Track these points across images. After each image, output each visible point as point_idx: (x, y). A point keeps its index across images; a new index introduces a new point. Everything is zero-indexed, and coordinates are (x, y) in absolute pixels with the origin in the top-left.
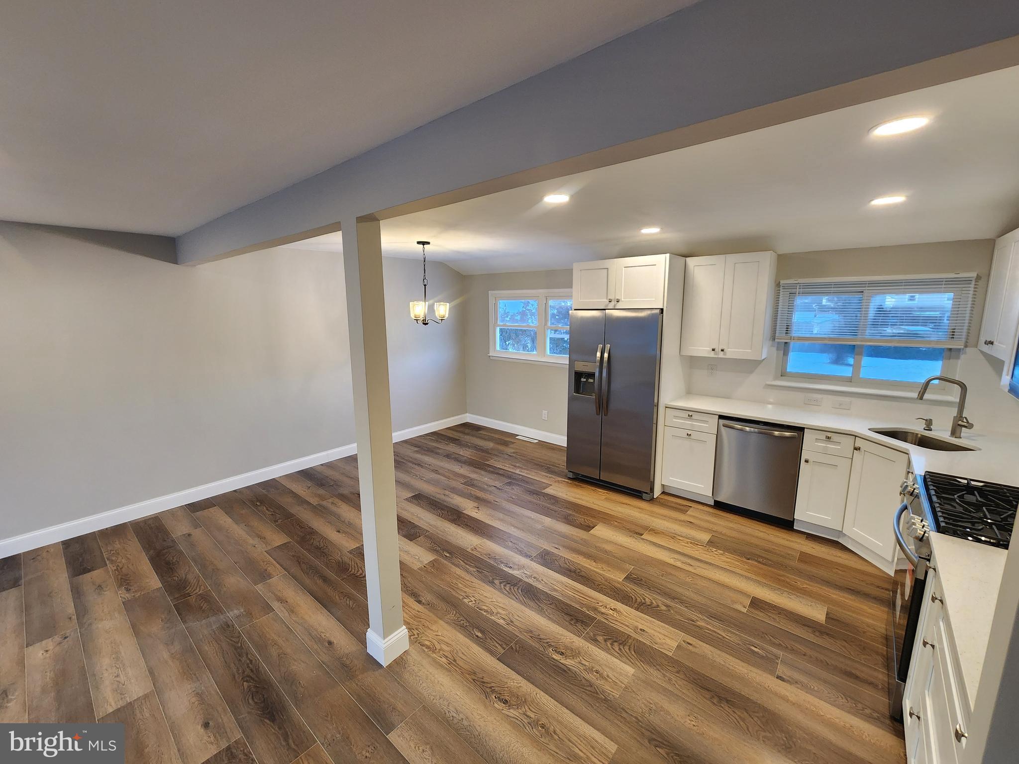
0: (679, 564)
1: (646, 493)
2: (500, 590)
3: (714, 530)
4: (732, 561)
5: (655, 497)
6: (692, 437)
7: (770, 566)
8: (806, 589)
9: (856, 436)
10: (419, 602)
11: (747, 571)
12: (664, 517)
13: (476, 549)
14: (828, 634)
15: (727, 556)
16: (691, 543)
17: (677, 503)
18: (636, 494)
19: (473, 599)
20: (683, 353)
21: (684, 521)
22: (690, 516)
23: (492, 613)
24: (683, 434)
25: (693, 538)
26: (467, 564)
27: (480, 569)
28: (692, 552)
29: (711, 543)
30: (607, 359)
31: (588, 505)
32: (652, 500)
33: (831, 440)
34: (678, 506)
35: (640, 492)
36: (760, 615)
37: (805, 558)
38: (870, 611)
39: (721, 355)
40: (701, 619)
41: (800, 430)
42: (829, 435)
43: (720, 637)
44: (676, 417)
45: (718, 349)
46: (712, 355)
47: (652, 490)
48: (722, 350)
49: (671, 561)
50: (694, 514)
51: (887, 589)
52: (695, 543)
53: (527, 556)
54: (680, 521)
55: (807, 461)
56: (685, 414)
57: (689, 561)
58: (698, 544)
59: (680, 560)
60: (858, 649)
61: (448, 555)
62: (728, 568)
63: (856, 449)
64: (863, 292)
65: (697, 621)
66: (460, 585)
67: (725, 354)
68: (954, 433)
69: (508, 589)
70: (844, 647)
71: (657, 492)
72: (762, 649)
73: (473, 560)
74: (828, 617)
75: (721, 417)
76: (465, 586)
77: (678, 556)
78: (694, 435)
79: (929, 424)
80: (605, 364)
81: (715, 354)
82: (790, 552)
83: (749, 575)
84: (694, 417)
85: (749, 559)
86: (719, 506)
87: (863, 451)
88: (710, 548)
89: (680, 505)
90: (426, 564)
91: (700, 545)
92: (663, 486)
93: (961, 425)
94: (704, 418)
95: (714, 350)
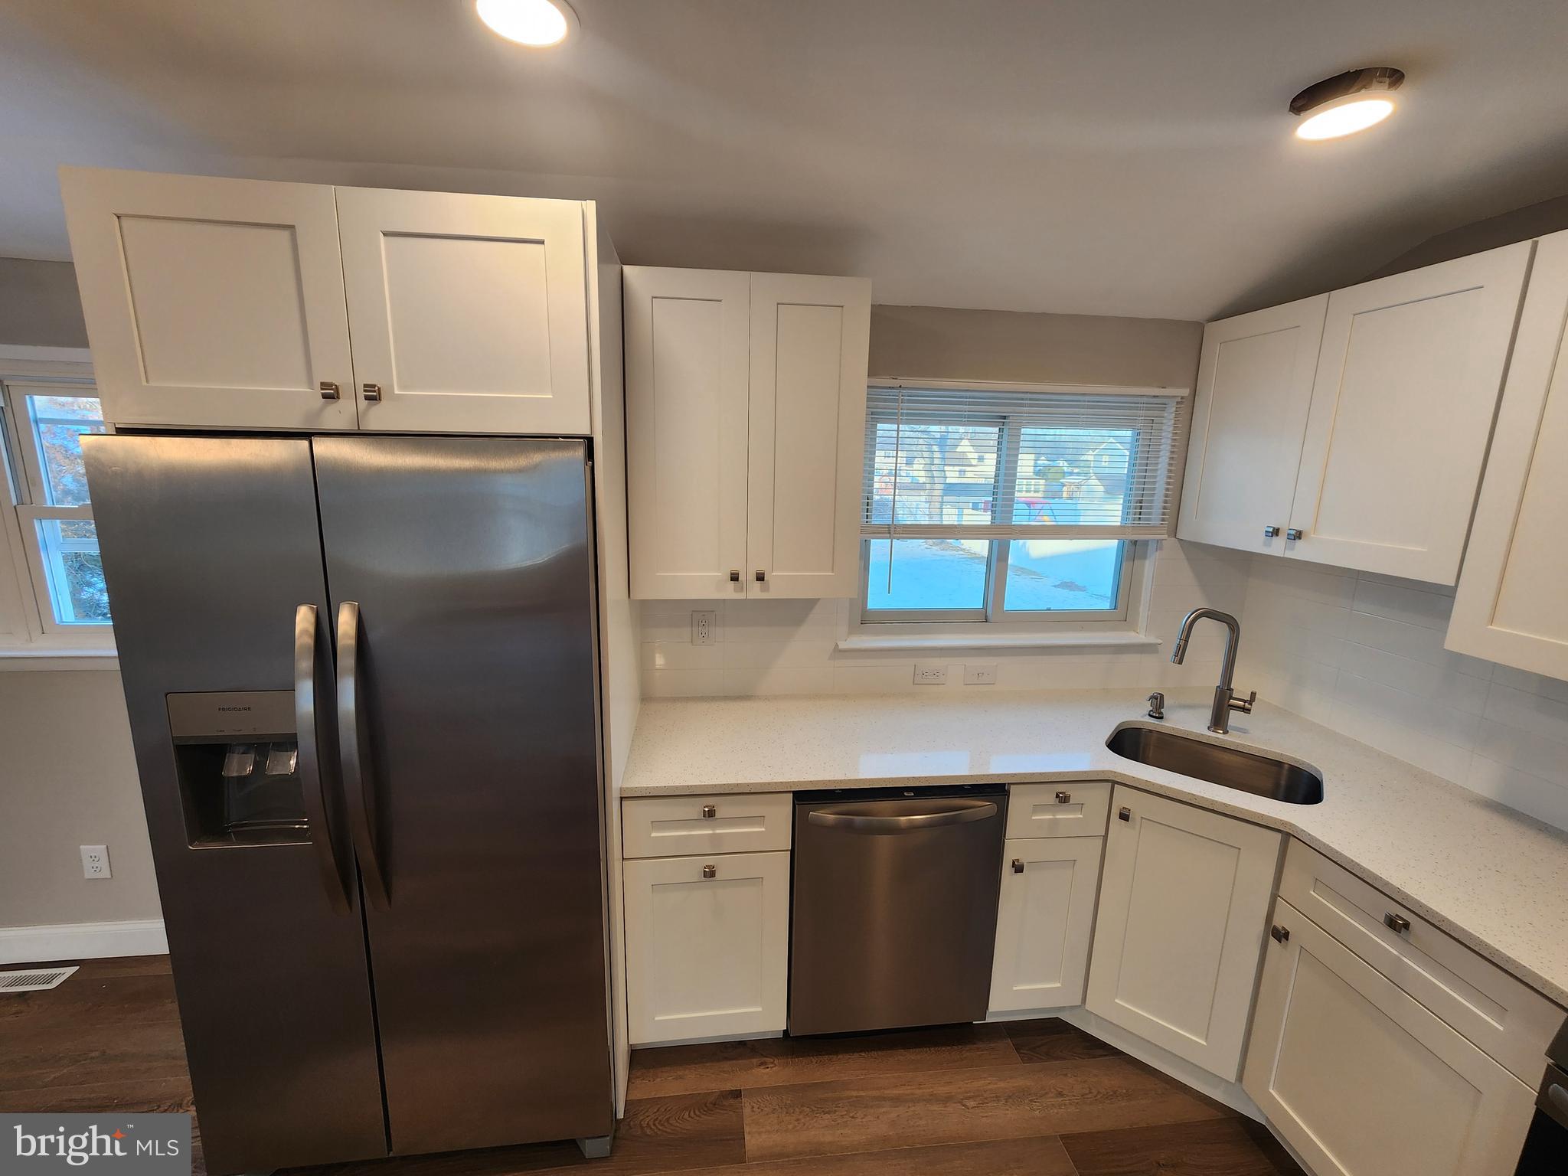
6: (719, 874)
9: (1114, 783)
20: (639, 594)
24: (692, 869)
30: (352, 642)
33: (1067, 802)
39: (755, 591)
41: (997, 791)
42: (1060, 788)
44: (658, 824)
45: (748, 575)
46: (729, 592)
48: (760, 577)
55: (1014, 867)
56: (694, 809)
64: (1005, 417)
67: (766, 589)
68: (1219, 721)
75: (800, 798)
78: (726, 868)
79: (1158, 703)
80: (346, 662)
81: (735, 590)
84: (719, 812)
87: (1138, 819)
93: (1229, 705)
94: (752, 808)
95: (735, 578)
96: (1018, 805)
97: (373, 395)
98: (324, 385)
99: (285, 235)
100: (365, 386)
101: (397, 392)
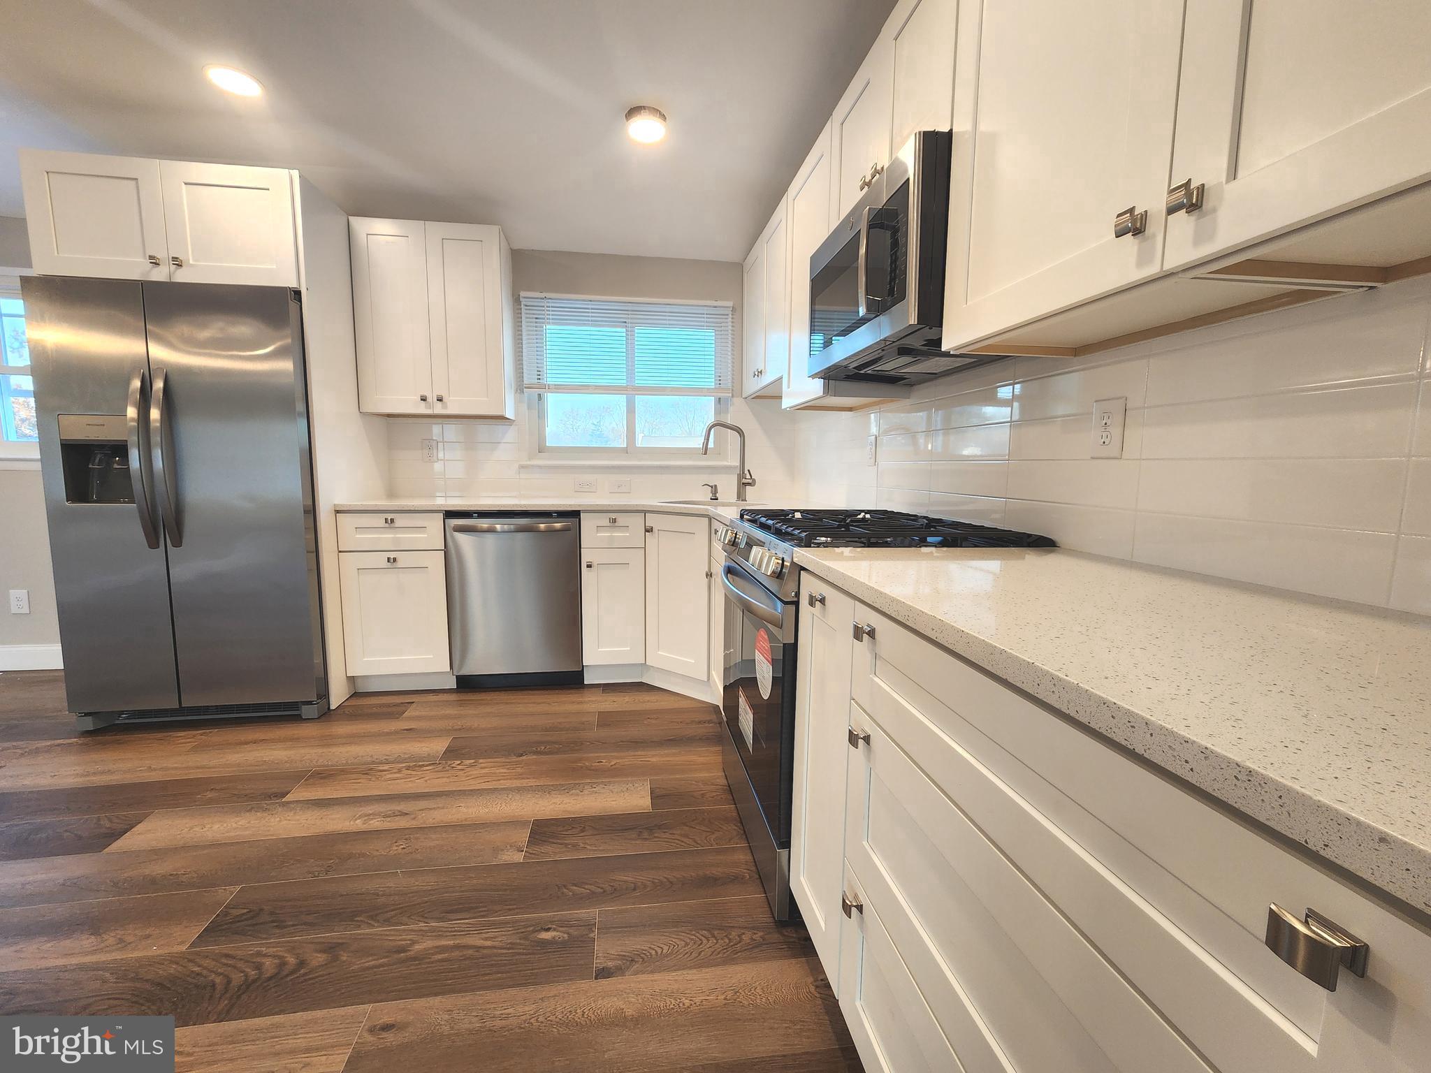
0: (376, 824)
1: (310, 703)
3: (456, 727)
4: (494, 770)
5: (333, 707)
6: (400, 564)
7: (556, 753)
8: (617, 766)
9: (645, 512)
11: (520, 776)
12: (353, 739)
14: (659, 827)
15: (483, 765)
16: (408, 768)
17: (381, 706)
18: (287, 713)
20: (364, 409)
21: (396, 732)
22: (410, 719)
24: (381, 560)
25: (412, 758)
28: (410, 785)
29: (452, 753)
31: (129, 778)
32: (326, 714)
33: (616, 524)
34: (385, 710)
35: (295, 706)
36: (552, 852)
37: (606, 719)
38: (701, 759)
39: (438, 408)
40: (423, 933)
41: (575, 514)
42: (614, 516)
43: (470, 952)
44: (360, 529)
45: (432, 398)
46: (421, 408)
47: (324, 694)
48: (440, 400)
49: (359, 825)
50: (417, 713)
51: (709, 722)
52: (415, 764)
54: (389, 734)
55: (589, 566)
56: (379, 521)
57: (402, 807)
58: (423, 766)
59: (379, 814)
60: (703, 828)
62: (484, 786)
63: (647, 531)
65: (414, 942)
67: (445, 407)
68: (741, 495)
70: (686, 836)
71: (338, 695)
72: (563, 924)
74: (655, 796)
75: (450, 514)
77: (372, 807)
78: (403, 559)
79: (715, 491)
81: (426, 408)
82: (584, 719)
83: (524, 783)
84: (398, 523)
85: (522, 755)
86: (468, 684)
87: (656, 532)
88: (449, 762)
89: (389, 706)
91: (427, 766)
92: (352, 680)
93: (743, 484)
94: (418, 520)
95: (424, 399)
96: (587, 523)
97: (177, 262)
98: (151, 257)
99: (133, 183)
100: (173, 258)
101: (191, 262)
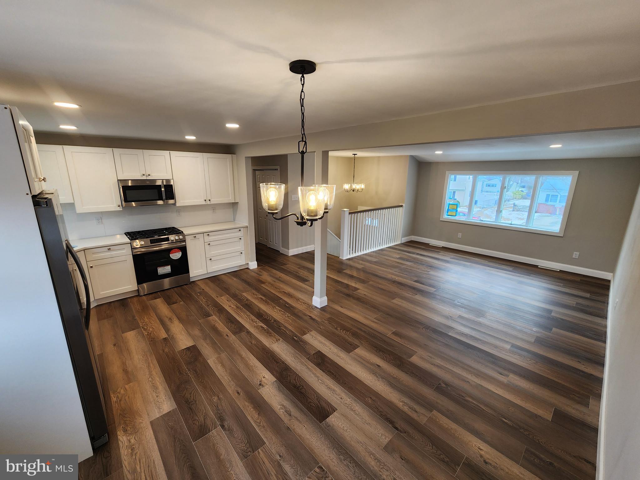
2: (272, 317)
10: (310, 316)
13: (277, 340)
19: (286, 315)
23: (280, 310)
26: (285, 331)
27: (278, 328)
53: (248, 332)
61: (295, 338)
66: (291, 321)
69: (269, 318)
73: (281, 333)
76: (289, 321)
90: (308, 333)
